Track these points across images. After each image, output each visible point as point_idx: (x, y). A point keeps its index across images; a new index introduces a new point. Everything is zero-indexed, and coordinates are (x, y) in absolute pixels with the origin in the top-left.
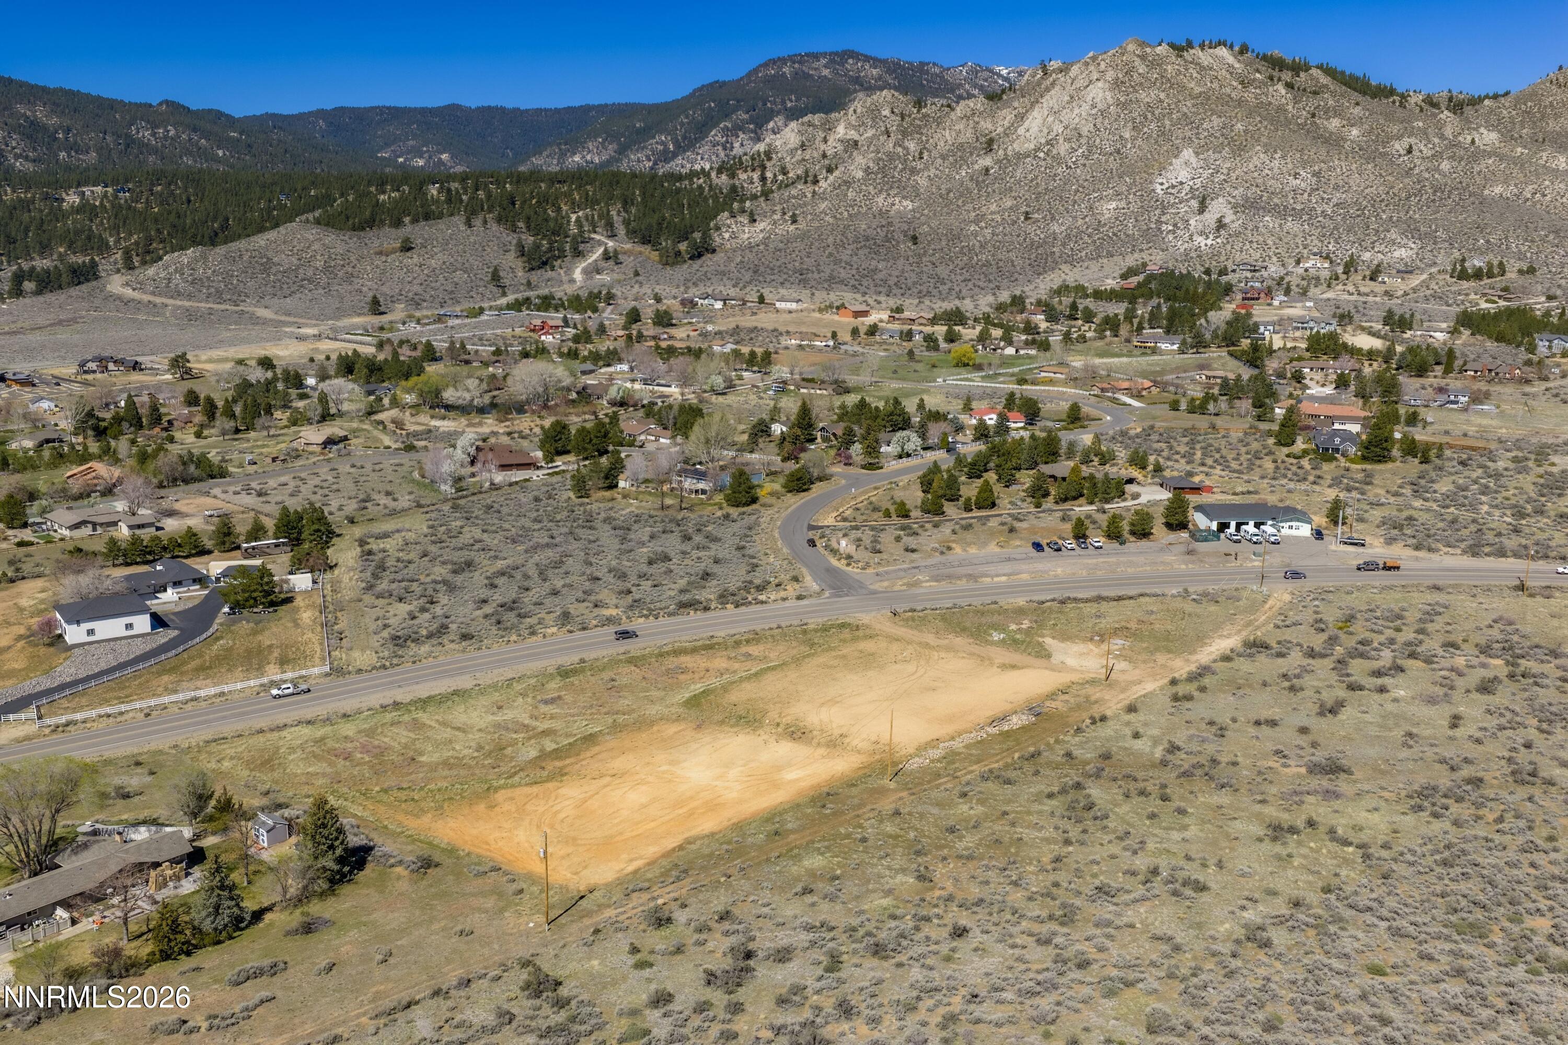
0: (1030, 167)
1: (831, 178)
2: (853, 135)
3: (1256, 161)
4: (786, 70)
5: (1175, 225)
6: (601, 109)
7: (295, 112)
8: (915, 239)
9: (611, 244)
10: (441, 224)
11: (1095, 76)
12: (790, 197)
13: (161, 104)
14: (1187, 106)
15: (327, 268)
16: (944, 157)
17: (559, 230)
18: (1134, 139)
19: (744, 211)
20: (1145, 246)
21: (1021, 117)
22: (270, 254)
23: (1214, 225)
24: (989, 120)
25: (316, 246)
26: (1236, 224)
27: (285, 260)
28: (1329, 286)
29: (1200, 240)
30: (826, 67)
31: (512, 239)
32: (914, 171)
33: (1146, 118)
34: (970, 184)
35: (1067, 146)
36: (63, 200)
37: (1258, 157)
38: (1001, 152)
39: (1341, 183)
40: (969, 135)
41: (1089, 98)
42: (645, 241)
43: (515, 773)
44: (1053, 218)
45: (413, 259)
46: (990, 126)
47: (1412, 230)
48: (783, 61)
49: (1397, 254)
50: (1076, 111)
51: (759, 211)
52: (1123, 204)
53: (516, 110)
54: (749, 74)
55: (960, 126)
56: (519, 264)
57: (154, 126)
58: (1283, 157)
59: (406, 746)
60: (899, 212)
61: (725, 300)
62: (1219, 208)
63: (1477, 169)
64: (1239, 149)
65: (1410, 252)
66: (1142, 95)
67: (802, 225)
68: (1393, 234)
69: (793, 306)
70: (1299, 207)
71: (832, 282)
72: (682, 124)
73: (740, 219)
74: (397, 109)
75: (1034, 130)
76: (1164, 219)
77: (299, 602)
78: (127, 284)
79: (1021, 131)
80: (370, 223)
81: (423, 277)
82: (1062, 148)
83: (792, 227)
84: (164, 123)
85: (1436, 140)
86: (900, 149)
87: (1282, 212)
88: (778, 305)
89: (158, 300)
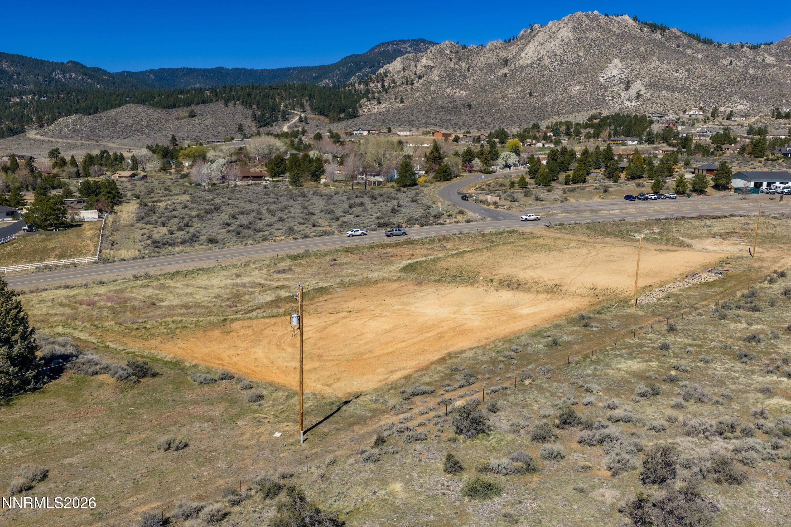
0: (529, 72)
1: (421, 81)
2: (430, 63)
3: (653, 64)
4: (389, 48)
5: (613, 97)
6: (295, 69)
7: (139, 71)
8: (470, 106)
9: (303, 115)
10: (212, 105)
11: (562, 25)
12: (399, 92)
13: (68, 63)
14: (613, 39)
15: (148, 125)
16: (481, 70)
17: (275, 108)
18: (585, 56)
19: (374, 98)
20: (597, 107)
21: (522, 50)
22: (117, 118)
23: (635, 95)
24: (504, 51)
25: (143, 114)
26: (647, 95)
27: (125, 121)
28: (705, 122)
29: (628, 103)
30: (409, 47)
31: (250, 112)
32: (465, 77)
33: (591, 45)
34: (496, 82)
35: (549, 60)
36: (10, 101)
37: (655, 63)
38: (513, 66)
39: (701, 75)
40: (494, 59)
41: (560, 37)
42: (321, 114)
43: (252, 311)
44: (545, 95)
45: (196, 121)
46: (505, 54)
47: (744, 96)
48: (388, 44)
49: (739, 108)
50: (553, 43)
51: (382, 98)
52: (583, 87)
53: (252, 70)
54: (370, 51)
55: (489, 55)
56: (254, 124)
57: (64, 72)
58: (668, 63)
59: (149, 297)
60: (459, 96)
61: (369, 131)
62: (637, 86)
63: (768, 73)
64: (644, 59)
65: (746, 107)
66: (588, 34)
67: (406, 103)
68: (735, 98)
69: (408, 133)
70: (680, 86)
71: (427, 124)
72: (337, 74)
73: (372, 102)
74: (191, 69)
75: (530, 53)
76: (606, 94)
77: (86, 226)
78: (38, 133)
79: (523, 55)
80: (173, 106)
81: (200, 129)
82: (547, 62)
83: (401, 105)
84: (69, 71)
85: (744, 59)
86: (457, 66)
87: (672, 89)
88: (399, 133)
89: (54, 140)
